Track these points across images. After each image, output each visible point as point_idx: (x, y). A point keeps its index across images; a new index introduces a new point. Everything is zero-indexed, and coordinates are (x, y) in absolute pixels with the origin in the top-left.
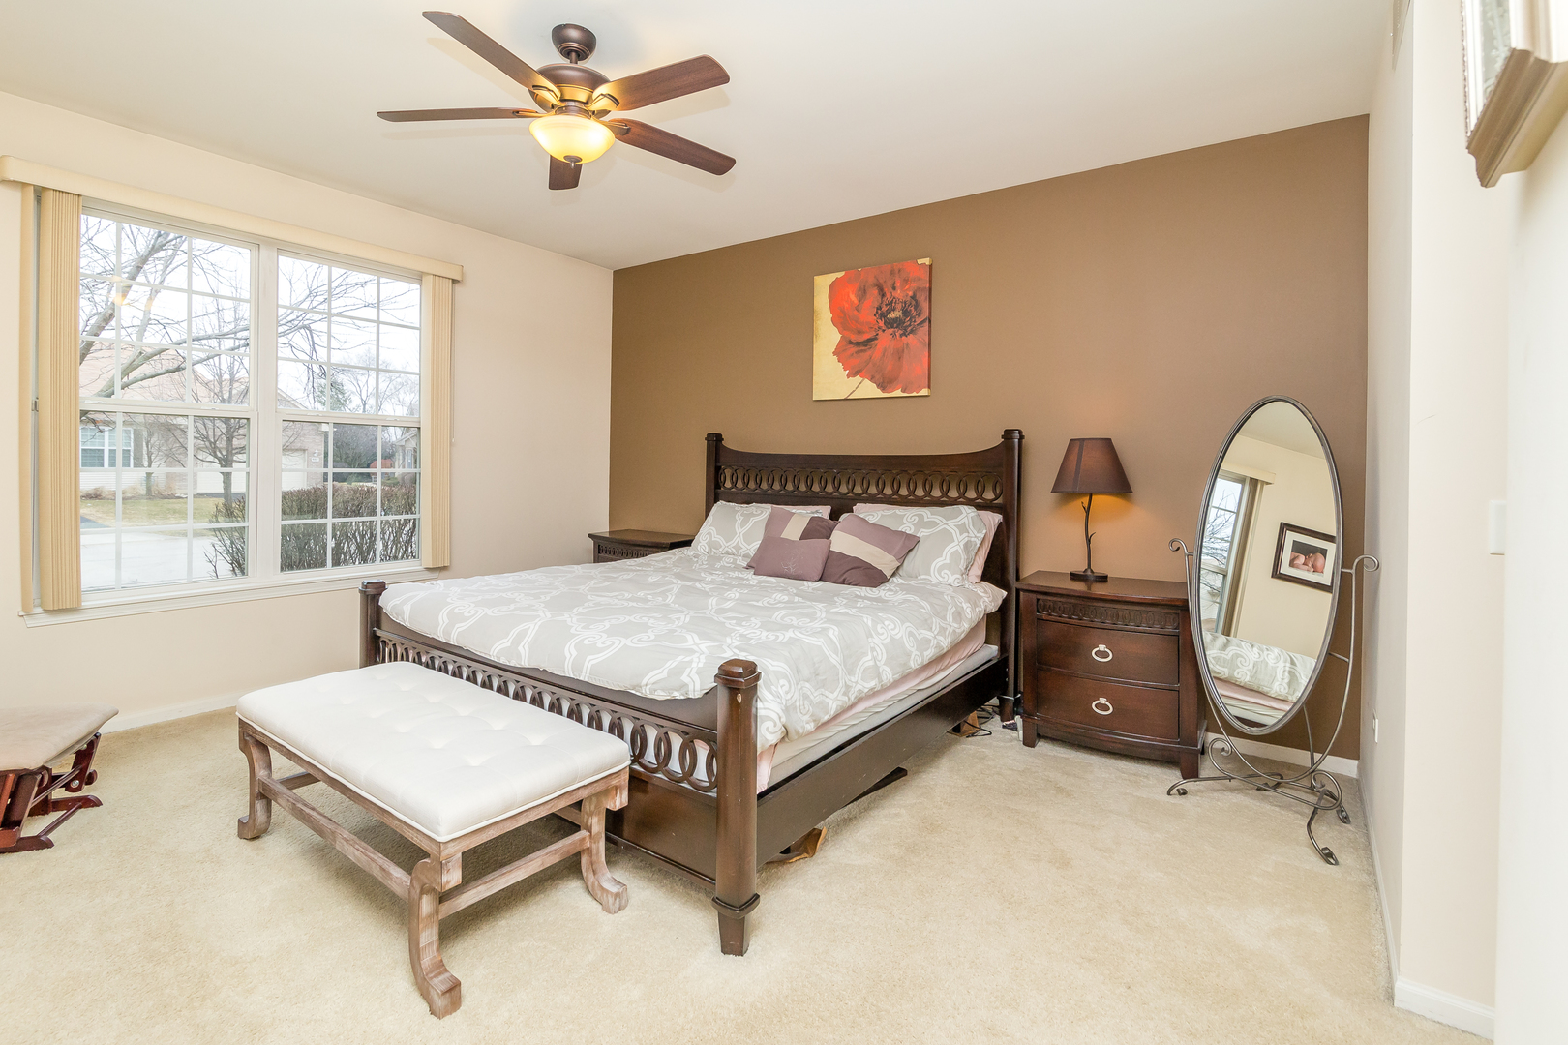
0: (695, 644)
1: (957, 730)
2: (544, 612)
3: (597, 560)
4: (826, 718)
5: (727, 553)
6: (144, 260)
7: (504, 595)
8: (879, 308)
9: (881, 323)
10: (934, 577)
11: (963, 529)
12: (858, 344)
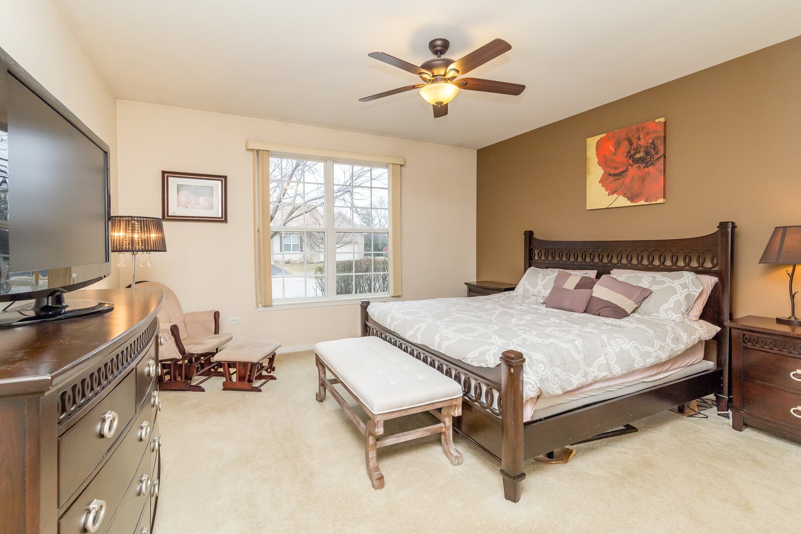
0: (497, 341)
1: (681, 411)
2: (430, 319)
3: (469, 296)
4: (570, 388)
5: (534, 295)
6: (294, 170)
7: (415, 310)
8: (629, 152)
9: (631, 161)
10: (662, 315)
11: (684, 286)
12: (615, 175)
